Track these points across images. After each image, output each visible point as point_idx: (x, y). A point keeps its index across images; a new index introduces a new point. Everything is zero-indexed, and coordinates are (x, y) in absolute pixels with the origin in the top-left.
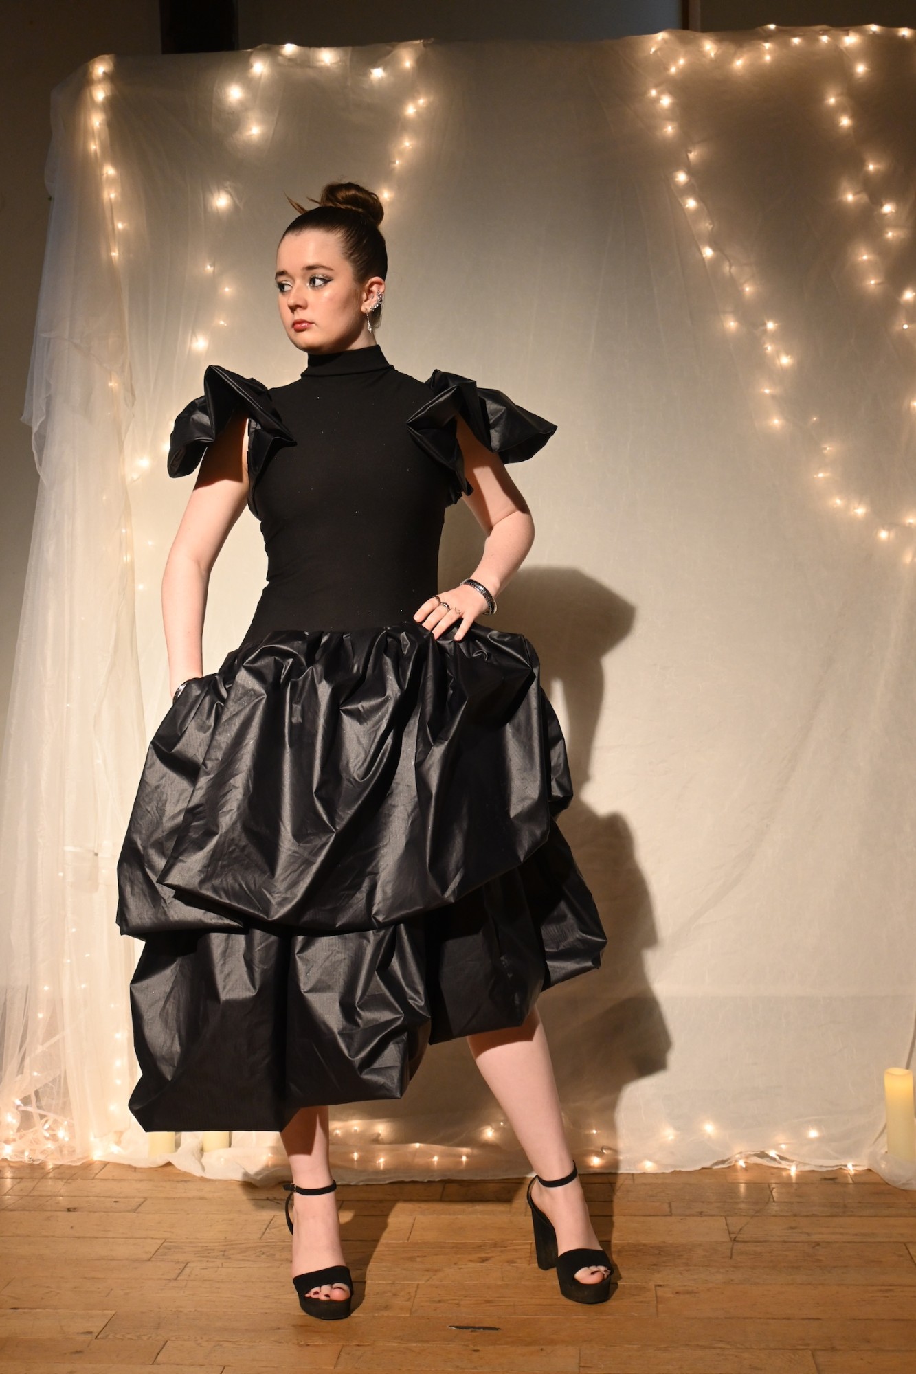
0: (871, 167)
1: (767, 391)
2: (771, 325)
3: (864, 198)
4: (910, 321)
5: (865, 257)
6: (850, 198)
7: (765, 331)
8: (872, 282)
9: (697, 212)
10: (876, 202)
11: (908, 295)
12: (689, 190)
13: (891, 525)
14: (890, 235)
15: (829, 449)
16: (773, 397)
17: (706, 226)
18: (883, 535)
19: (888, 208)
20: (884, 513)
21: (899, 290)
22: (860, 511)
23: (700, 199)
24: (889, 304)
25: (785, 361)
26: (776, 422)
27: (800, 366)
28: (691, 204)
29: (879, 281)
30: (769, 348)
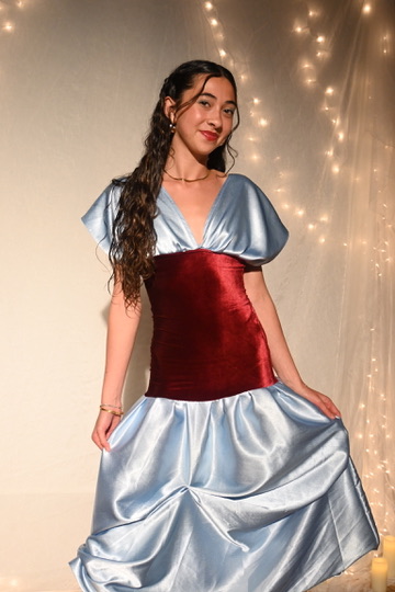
0: (311, 14)
1: (251, 139)
2: (256, 101)
3: (308, 31)
4: (330, 105)
5: (307, 66)
6: (299, 30)
7: (253, 104)
8: (309, 81)
9: (218, 27)
10: (314, 34)
11: (330, 91)
12: (213, 14)
13: (315, 222)
14: (319, 54)
15: (284, 175)
16: (254, 142)
17: (220, 36)
18: (311, 227)
19: (321, 39)
20: (311, 216)
21: (325, 88)
22: (301, 213)
23: (219, 20)
24: (318, 94)
25: (263, 123)
26: (255, 157)
27: (271, 126)
28: (214, 22)
29: (314, 80)
30: (253, 114)
